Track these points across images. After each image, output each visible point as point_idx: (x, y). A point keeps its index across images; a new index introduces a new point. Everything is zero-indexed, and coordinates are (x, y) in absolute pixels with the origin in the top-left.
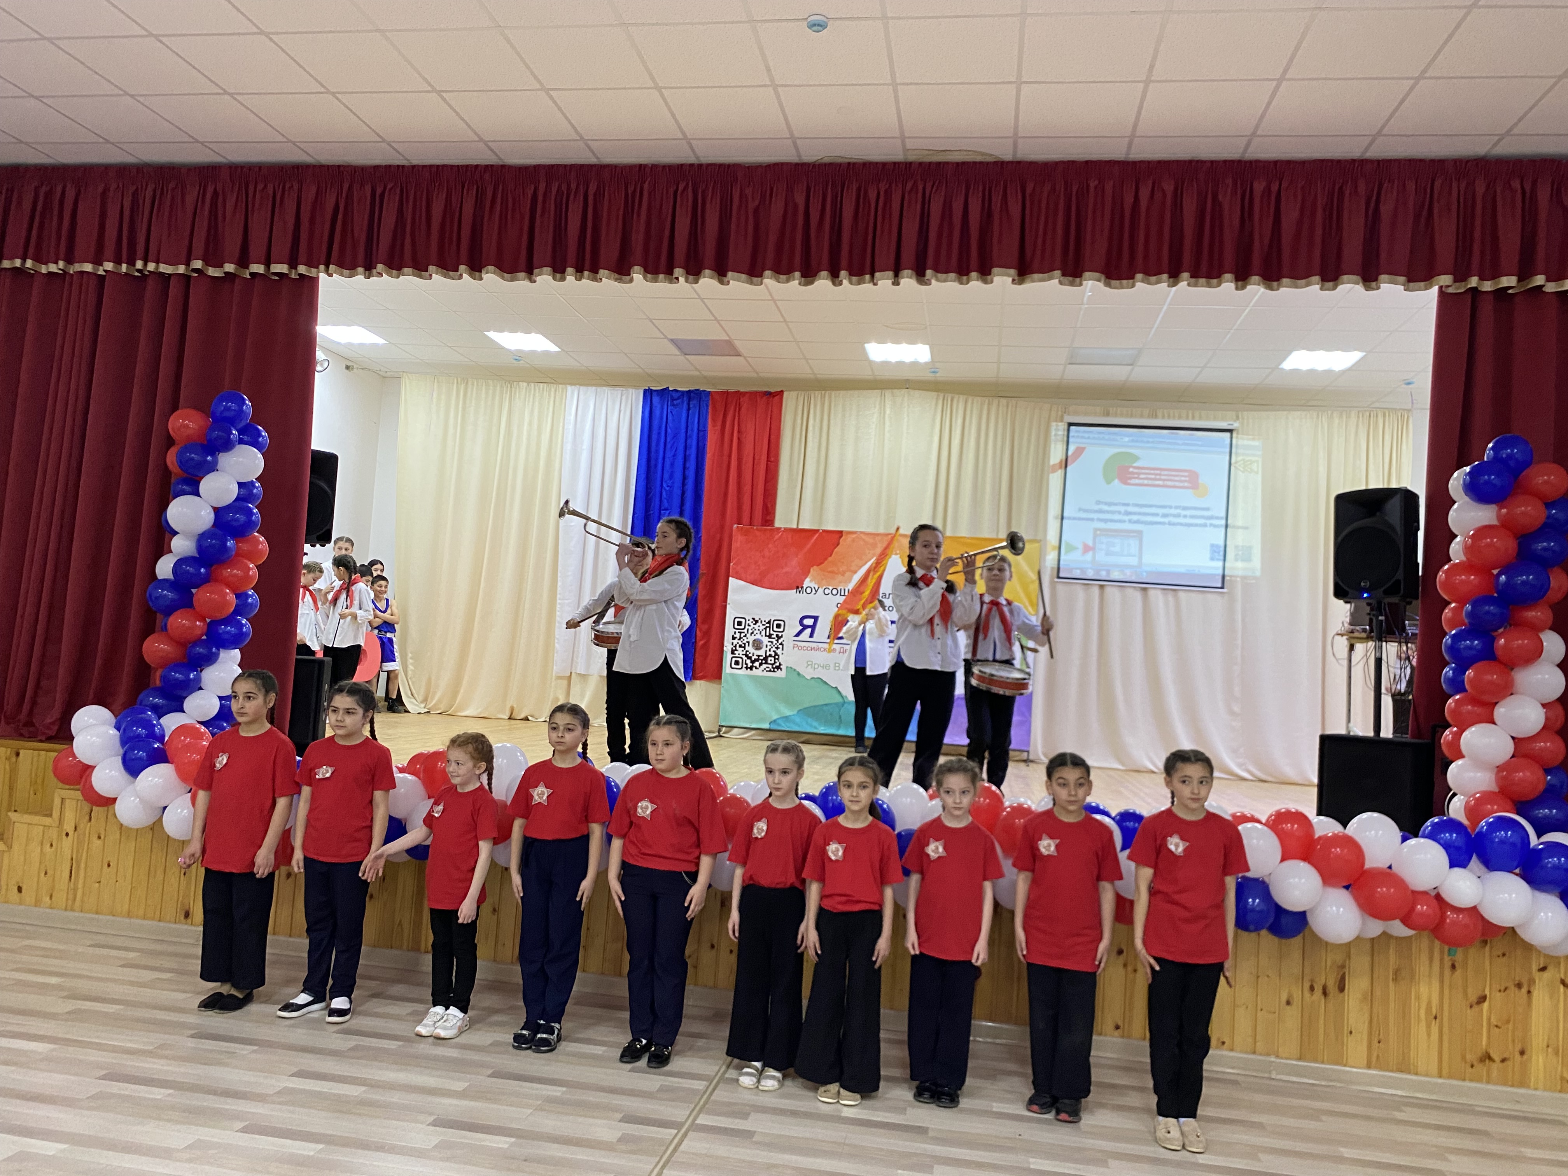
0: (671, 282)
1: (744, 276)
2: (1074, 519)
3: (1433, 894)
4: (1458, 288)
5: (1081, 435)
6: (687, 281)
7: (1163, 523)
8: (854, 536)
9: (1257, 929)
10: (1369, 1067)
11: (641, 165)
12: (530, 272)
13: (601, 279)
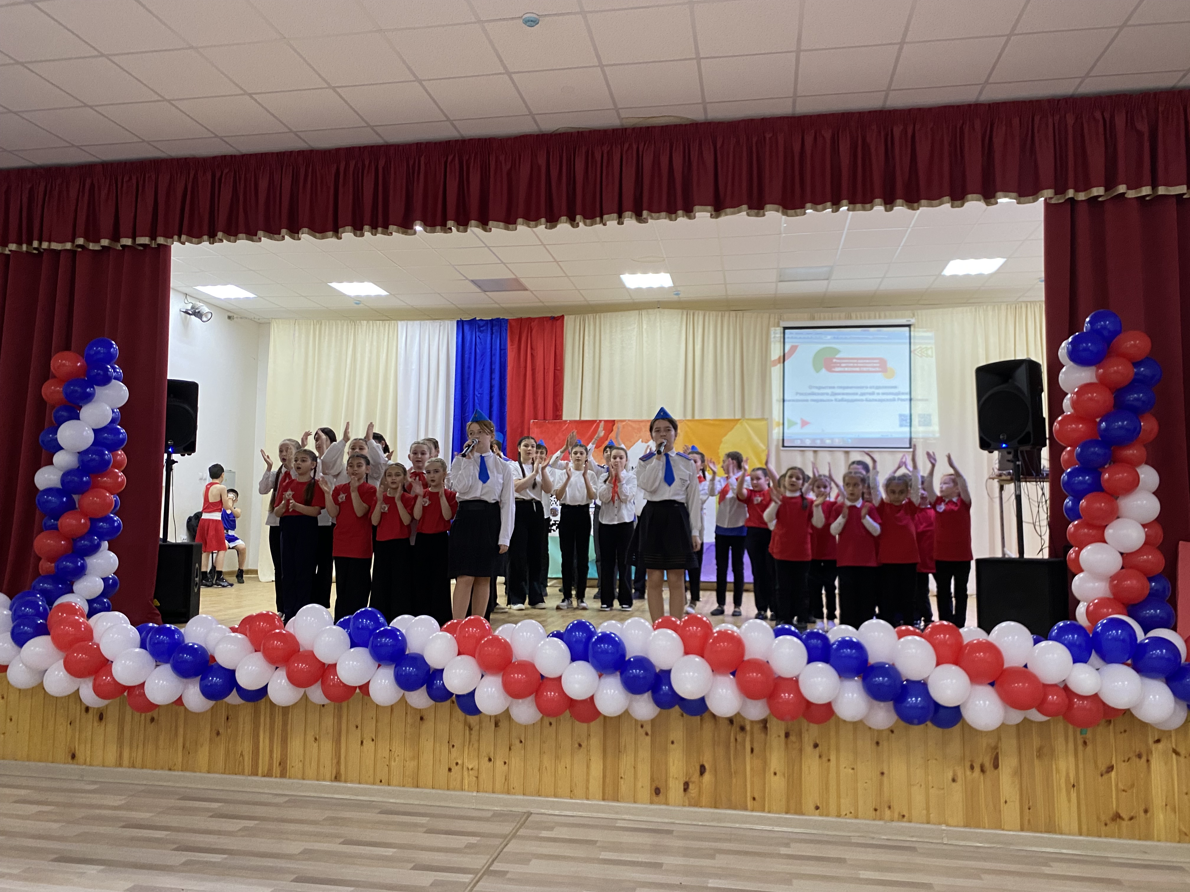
0: (445, 232)
1: (502, 224)
2: (793, 401)
3: (1062, 686)
4: (1059, 200)
5: (794, 336)
6: (458, 230)
7: (862, 400)
8: (624, 423)
10: (1022, 830)
11: (417, 143)
12: (336, 232)
13: (391, 233)
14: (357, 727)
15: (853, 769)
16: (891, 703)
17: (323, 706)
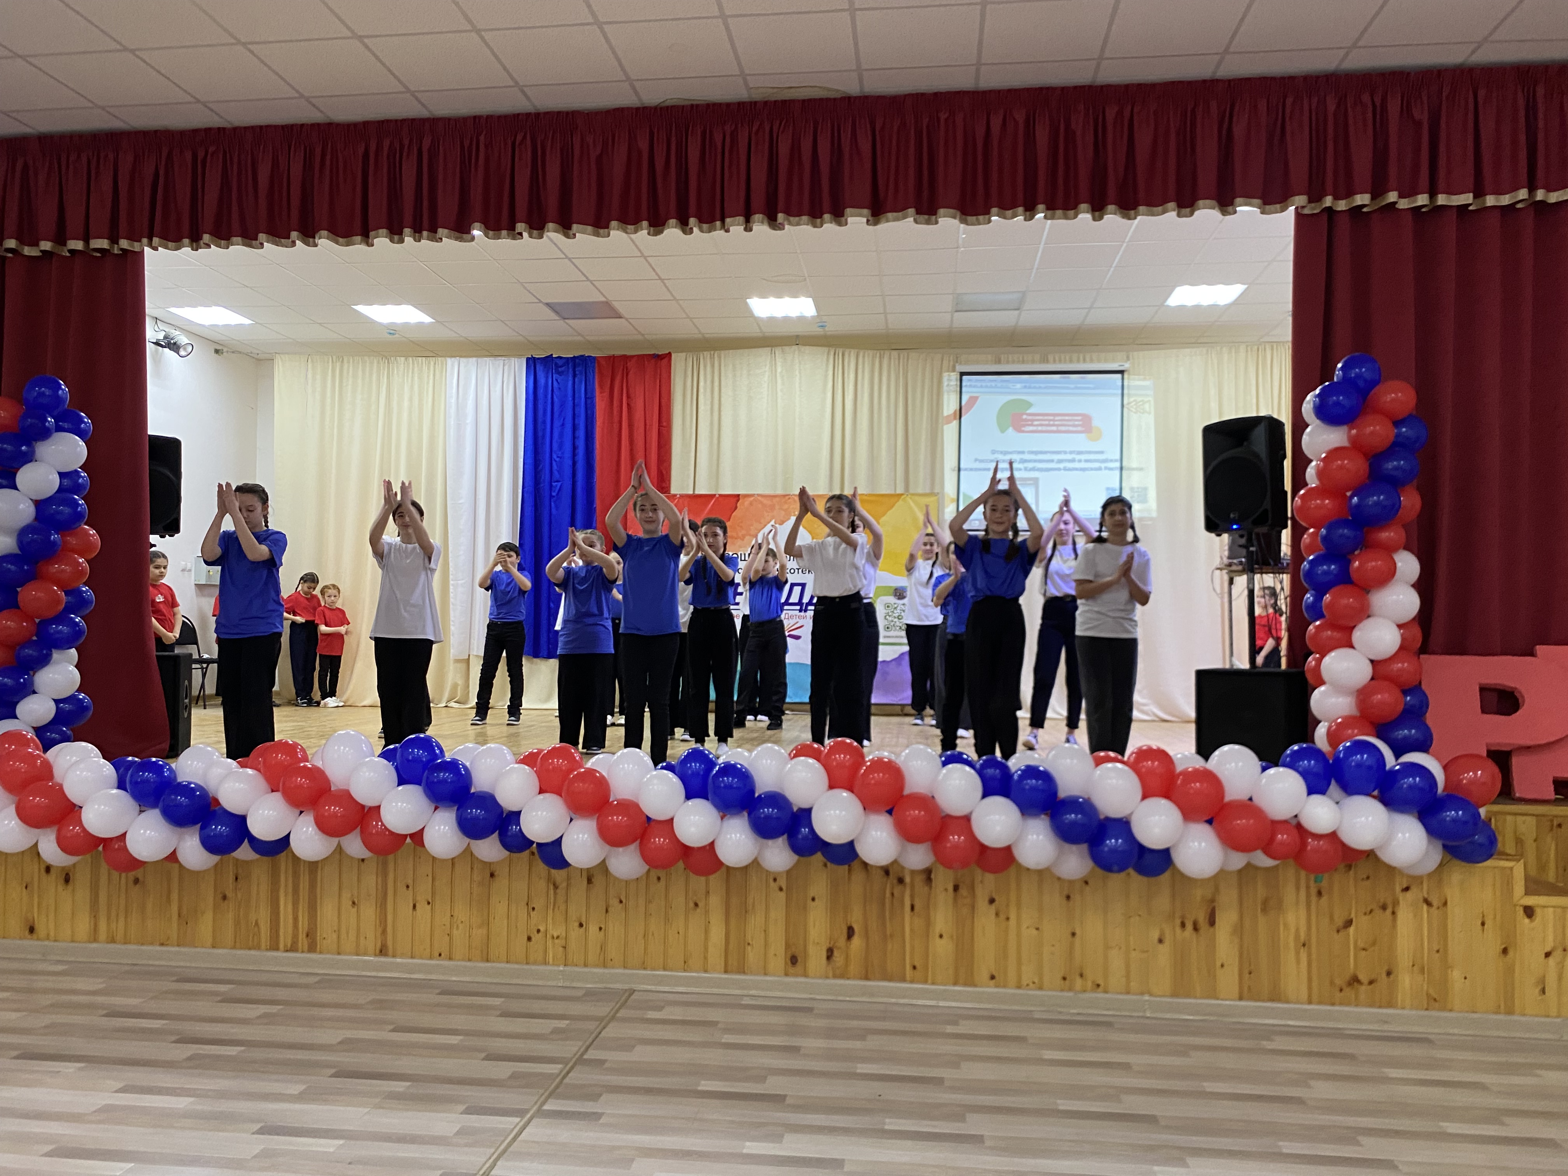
0: (514, 238)
1: (589, 228)
2: (971, 470)
3: (1294, 822)
4: (1313, 209)
5: (973, 384)
6: (531, 236)
7: (1059, 469)
8: (752, 499)
9: (1122, 869)
10: (1241, 998)
11: (475, 117)
12: (366, 236)
13: (441, 239)
14: (408, 887)
15: (1037, 929)
16: (1084, 847)
17: (363, 860)
